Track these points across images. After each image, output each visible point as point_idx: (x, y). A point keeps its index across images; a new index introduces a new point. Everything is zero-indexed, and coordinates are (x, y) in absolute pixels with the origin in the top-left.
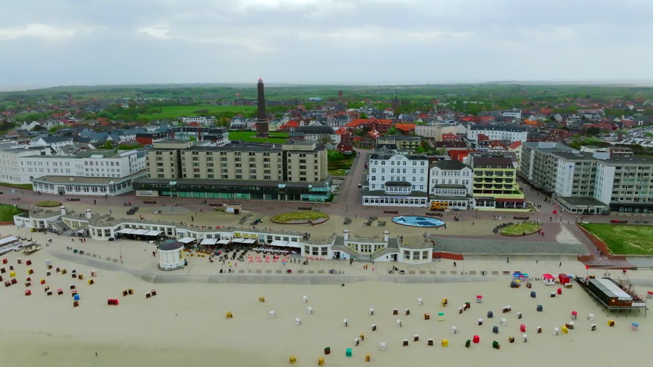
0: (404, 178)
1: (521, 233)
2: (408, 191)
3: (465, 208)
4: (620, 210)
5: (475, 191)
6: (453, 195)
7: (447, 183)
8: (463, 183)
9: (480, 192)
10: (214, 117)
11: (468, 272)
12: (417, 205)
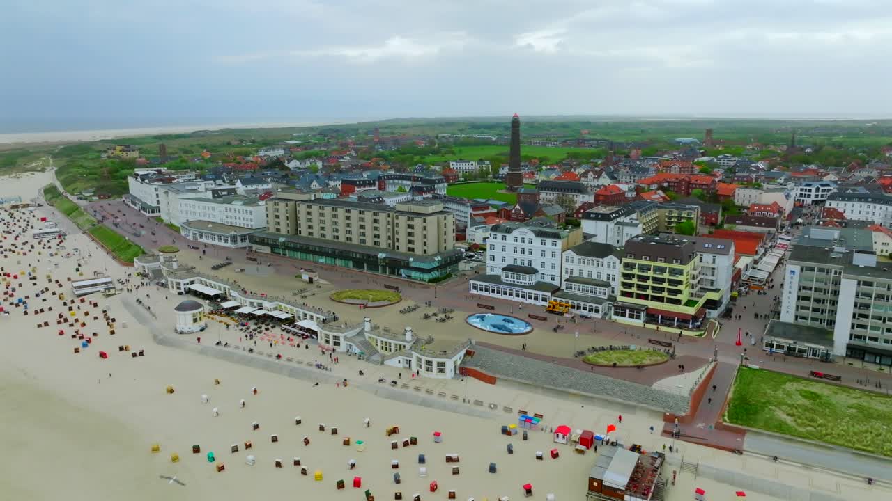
0: (530, 261)
1: (612, 363)
2: (528, 280)
3: (599, 316)
4: (866, 359)
5: (624, 294)
6: (589, 294)
7: (585, 275)
8: (608, 278)
9: (630, 295)
10: (488, 162)
11: (472, 401)
12: (536, 302)
